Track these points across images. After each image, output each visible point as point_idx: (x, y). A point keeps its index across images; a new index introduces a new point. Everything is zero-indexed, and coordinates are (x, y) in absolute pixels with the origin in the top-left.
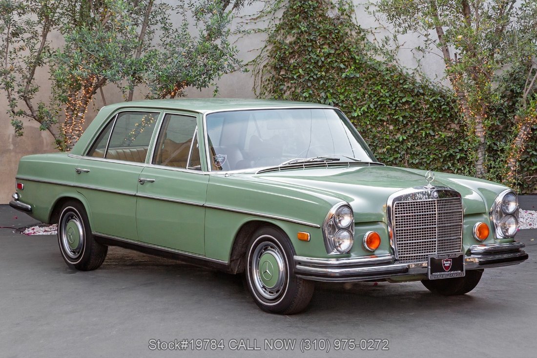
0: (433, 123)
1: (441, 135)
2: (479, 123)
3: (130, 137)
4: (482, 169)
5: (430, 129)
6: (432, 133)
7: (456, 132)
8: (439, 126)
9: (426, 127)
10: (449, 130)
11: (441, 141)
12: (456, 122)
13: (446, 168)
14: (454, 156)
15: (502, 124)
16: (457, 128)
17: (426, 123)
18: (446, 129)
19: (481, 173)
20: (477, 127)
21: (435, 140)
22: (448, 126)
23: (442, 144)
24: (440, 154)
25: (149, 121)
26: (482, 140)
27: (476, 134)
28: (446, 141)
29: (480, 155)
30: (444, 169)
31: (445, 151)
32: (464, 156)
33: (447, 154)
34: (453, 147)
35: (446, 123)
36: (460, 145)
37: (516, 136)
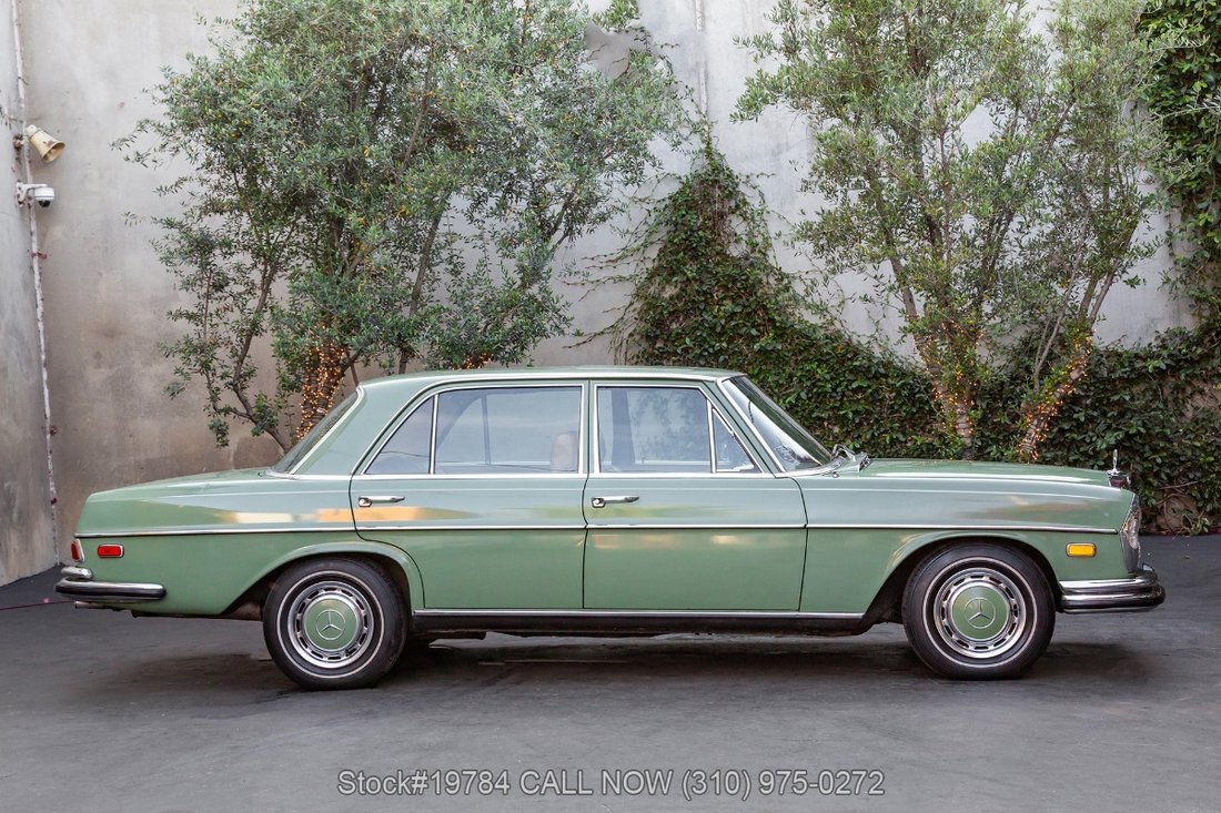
0: (902, 421)
1: (916, 441)
2: (962, 414)
5: (898, 431)
6: (902, 438)
7: (940, 435)
8: (913, 426)
9: (891, 428)
10: (928, 432)
11: (917, 450)
17: (892, 422)
18: (924, 431)
20: (958, 421)
21: (908, 448)
22: (928, 427)
23: (918, 456)
26: (968, 441)
27: (959, 432)
28: (925, 450)
35: (924, 421)
37: (1023, 434)
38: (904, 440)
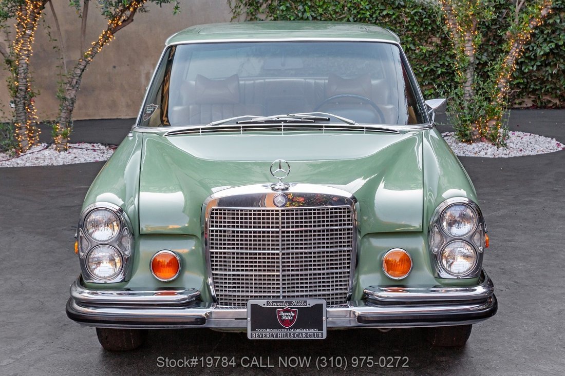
0: (413, 37)
1: (422, 49)
2: (469, 40)
3: (86, 57)
4: (471, 91)
5: (411, 43)
6: (413, 48)
7: (437, 46)
8: (420, 39)
9: (407, 41)
10: (430, 43)
11: (422, 55)
12: (437, 36)
13: (427, 84)
14: (434, 71)
15: (484, 37)
16: (439, 42)
17: (407, 37)
18: (427, 43)
19: (470, 95)
20: (467, 45)
21: (416, 54)
22: (430, 40)
23: (423, 59)
24: (420, 69)
25: (108, 39)
26: (472, 59)
27: (466, 53)
28: (427, 55)
29: (469, 75)
30: (424, 84)
31: (425, 66)
32: (445, 71)
33: (428, 69)
34: (434, 62)
35: (427, 37)
36: (441, 60)
37: (507, 53)
38: (414, 49)
